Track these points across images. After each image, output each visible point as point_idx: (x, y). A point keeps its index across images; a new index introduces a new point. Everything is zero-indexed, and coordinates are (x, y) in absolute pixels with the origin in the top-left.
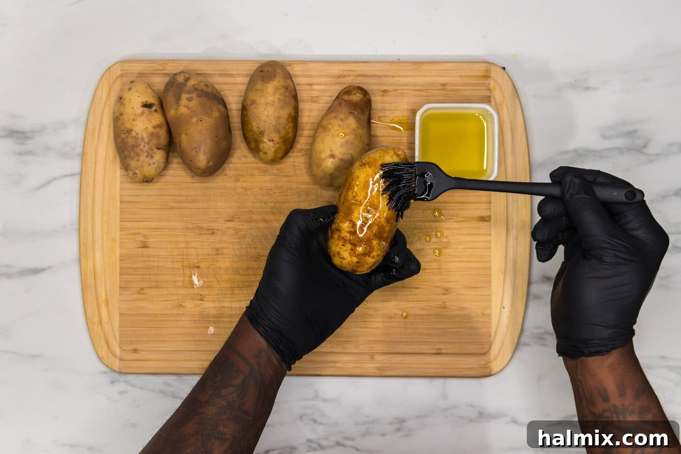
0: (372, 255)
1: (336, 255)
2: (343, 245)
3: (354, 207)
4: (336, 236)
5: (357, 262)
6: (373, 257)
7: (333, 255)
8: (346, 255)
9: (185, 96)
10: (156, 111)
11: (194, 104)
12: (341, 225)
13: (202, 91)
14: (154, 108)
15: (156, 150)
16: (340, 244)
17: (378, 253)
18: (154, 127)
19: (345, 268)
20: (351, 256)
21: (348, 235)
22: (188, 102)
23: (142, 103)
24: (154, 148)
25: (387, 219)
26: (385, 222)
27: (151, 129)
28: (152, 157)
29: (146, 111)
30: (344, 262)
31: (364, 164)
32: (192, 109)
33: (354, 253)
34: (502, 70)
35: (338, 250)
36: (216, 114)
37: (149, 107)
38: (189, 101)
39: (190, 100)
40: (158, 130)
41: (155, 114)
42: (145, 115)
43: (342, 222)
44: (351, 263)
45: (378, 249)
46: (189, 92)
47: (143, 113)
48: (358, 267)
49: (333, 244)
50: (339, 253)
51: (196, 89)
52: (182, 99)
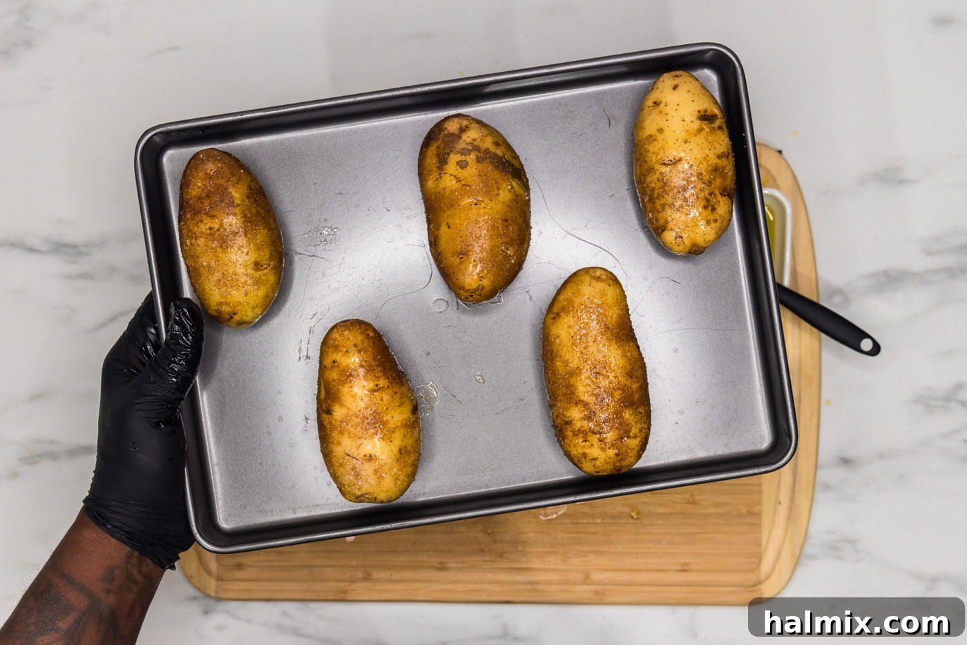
0: (631, 435)
1: (583, 459)
2: (585, 441)
3: (573, 381)
4: (569, 433)
5: (617, 455)
6: (635, 437)
7: (578, 461)
8: (595, 452)
9: (454, 158)
10: (720, 128)
11: (471, 173)
12: (568, 414)
13: (487, 151)
14: (718, 123)
15: (719, 197)
16: (581, 440)
17: (639, 426)
18: (719, 157)
19: (604, 471)
20: (603, 450)
21: (585, 423)
22: (459, 170)
23: (699, 112)
24: (717, 192)
25: (628, 375)
26: (627, 380)
27: (715, 161)
28: (713, 210)
29: (705, 127)
30: (598, 463)
31: (558, 314)
32: (463, 182)
33: (605, 443)
34: (778, 154)
35: (581, 451)
36: (505, 195)
37: (708, 120)
38: (462, 168)
39: (462, 165)
40: (724, 162)
41: (719, 133)
42: (703, 134)
43: (566, 409)
44: (608, 460)
45: (636, 423)
46: (464, 152)
47: (700, 130)
48: (620, 460)
49: (570, 446)
50: (585, 455)
51: (477, 149)
52: (449, 162)
